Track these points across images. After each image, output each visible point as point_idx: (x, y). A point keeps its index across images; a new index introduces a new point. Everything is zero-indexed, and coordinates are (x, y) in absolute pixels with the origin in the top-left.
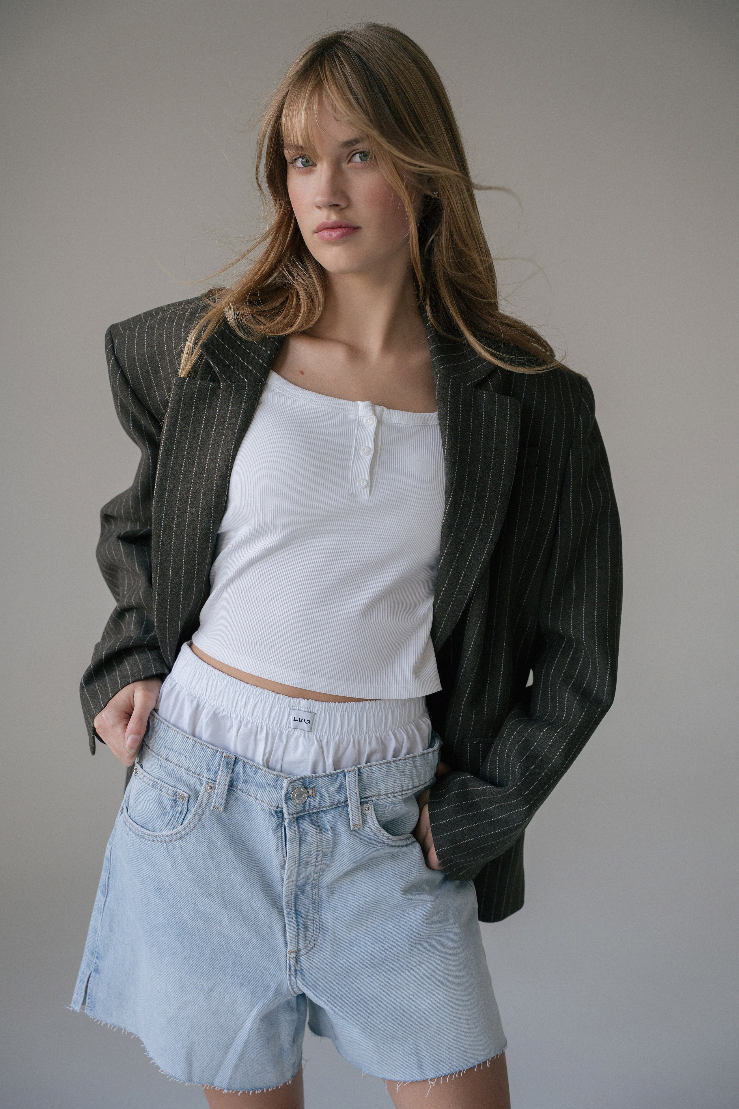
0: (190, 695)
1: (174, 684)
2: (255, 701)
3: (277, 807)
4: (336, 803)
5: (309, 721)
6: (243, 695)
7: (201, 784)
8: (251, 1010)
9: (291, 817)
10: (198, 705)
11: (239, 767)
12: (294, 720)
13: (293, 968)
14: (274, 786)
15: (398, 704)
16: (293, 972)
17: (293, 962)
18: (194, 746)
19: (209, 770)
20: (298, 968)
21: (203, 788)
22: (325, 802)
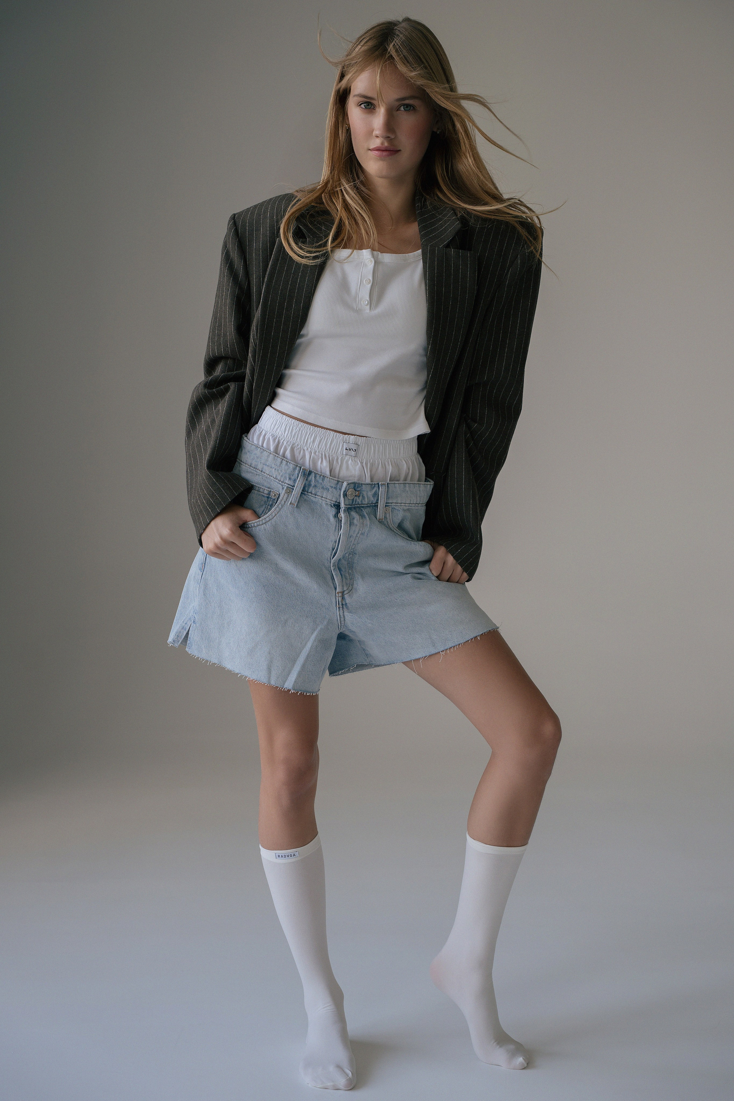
0: (273, 436)
1: (262, 430)
2: (320, 438)
3: (336, 502)
4: (370, 502)
5: (356, 450)
6: (312, 435)
7: (283, 488)
8: (312, 633)
9: (346, 506)
10: (279, 442)
11: (312, 477)
12: (346, 449)
13: (340, 603)
14: (335, 488)
15: (407, 442)
16: (341, 606)
17: (340, 599)
18: (281, 462)
19: (290, 479)
20: (344, 603)
21: (284, 491)
22: (365, 501)
